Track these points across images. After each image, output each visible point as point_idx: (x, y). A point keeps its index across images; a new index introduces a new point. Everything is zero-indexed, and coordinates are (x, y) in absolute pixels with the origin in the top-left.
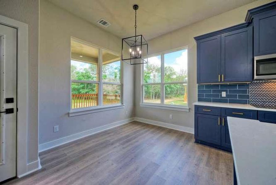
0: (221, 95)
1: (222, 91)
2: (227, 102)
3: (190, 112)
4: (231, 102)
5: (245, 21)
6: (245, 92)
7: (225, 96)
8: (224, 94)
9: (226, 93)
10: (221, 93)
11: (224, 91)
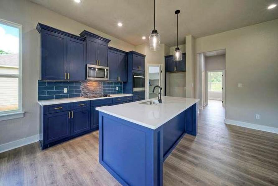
0: (63, 91)
1: (64, 88)
2: (68, 98)
3: (25, 118)
4: (71, 97)
5: (80, 35)
6: (79, 88)
7: (66, 92)
8: (65, 90)
9: (67, 89)
10: (63, 89)
11: (65, 87)
